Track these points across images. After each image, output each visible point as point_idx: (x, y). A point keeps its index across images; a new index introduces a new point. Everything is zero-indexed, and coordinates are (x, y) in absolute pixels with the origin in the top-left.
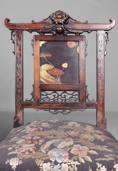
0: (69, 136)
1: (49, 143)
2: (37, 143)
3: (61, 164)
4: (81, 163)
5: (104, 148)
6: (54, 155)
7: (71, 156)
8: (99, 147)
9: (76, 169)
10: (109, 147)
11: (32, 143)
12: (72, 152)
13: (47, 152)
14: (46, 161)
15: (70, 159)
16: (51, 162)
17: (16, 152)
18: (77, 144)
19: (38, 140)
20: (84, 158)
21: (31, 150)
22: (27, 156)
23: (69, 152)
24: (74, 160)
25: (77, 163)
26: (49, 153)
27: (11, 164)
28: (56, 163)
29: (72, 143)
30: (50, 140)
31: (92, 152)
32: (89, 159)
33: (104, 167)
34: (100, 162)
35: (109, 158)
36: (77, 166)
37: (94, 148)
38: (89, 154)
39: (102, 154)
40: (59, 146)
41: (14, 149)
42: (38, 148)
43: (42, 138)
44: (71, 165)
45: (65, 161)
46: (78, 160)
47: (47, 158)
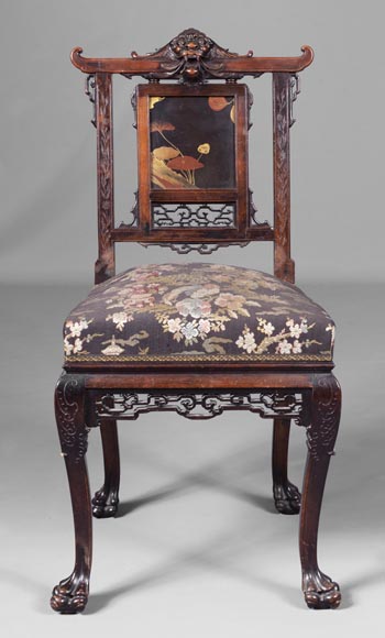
0: (213, 282)
1: (176, 293)
2: (155, 292)
3: (198, 320)
4: (233, 319)
5: (274, 299)
6: (186, 307)
7: (214, 309)
8: (264, 297)
9: (223, 328)
10: (282, 298)
11: (147, 292)
12: (216, 303)
13: (174, 304)
14: (173, 317)
15: (213, 312)
16: (181, 317)
17: (120, 305)
18: (225, 292)
19: (156, 288)
20: (237, 312)
21: (147, 301)
22: (140, 309)
23: (212, 303)
24: (221, 315)
25: (225, 319)
26: (177, 305)
27: (115, 321)
28: (190, 319)
29: (216, 290)
30: (178, 287)
31: (251, 303)
32: (246, 313)
33: (270, 324)
34: (263, 317)
35: (279, 312)
36: (224, 323)
37: (257, 298)
38: (245, 306)
39: (266, 306)
40: (194, 295)
41: (116, 302)
42: (157, 298)
43: (163, 285)
44: (214, 322)
45: (205, 315)
46: (227, 314)
47: (174, 312)
